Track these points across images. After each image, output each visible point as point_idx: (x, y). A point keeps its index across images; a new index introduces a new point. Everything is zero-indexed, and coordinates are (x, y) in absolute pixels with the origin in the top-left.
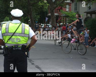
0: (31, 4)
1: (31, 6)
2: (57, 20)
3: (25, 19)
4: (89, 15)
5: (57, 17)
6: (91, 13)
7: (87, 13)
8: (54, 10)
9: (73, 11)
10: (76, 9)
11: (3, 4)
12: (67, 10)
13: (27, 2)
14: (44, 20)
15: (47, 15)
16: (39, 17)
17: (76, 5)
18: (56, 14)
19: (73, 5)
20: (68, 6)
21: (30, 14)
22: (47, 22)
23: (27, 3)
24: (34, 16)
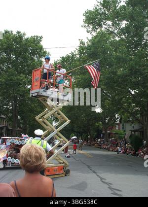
2: (109, 136)
4: (133, 133)
5: (110, 134)
6: (135, 131)
7: (132, 131)
9: (121, 129)
10: (123, 128)
12: (117, 129)
17: (123, 125)
18: (108, 132)
19: (121, 125)
20: (117, 126)
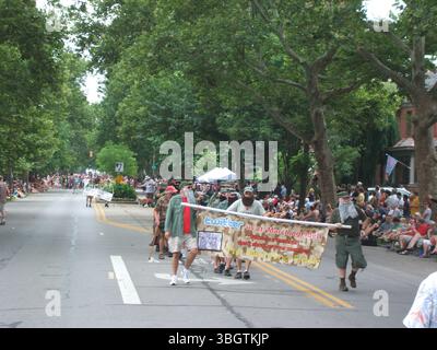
0: (324, 97)
1: (324, 103)
3: (292, 161)
8: (432, 127)
11: (197, 95)
13: (306, 87)
14: (379, 166)
15: (391, 145)
16: (356, 152)
21: (316, 142)
22: (390, 177)
23: (304, 89)
24: (335, 148)
